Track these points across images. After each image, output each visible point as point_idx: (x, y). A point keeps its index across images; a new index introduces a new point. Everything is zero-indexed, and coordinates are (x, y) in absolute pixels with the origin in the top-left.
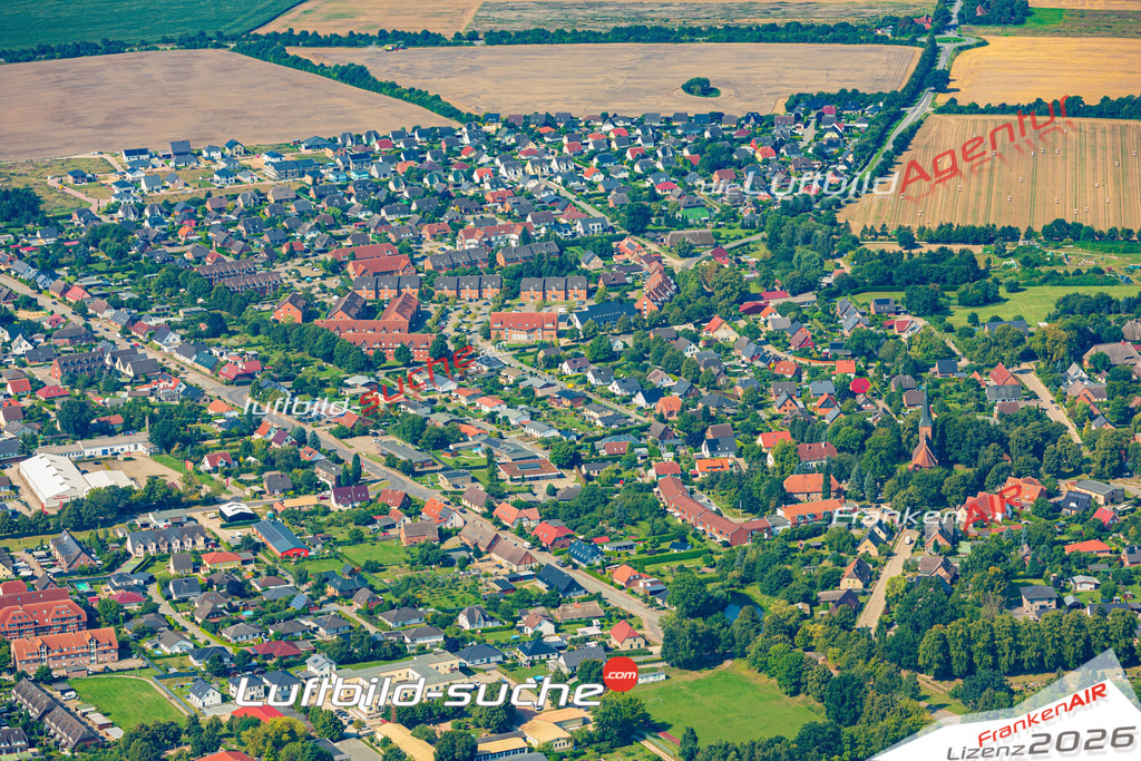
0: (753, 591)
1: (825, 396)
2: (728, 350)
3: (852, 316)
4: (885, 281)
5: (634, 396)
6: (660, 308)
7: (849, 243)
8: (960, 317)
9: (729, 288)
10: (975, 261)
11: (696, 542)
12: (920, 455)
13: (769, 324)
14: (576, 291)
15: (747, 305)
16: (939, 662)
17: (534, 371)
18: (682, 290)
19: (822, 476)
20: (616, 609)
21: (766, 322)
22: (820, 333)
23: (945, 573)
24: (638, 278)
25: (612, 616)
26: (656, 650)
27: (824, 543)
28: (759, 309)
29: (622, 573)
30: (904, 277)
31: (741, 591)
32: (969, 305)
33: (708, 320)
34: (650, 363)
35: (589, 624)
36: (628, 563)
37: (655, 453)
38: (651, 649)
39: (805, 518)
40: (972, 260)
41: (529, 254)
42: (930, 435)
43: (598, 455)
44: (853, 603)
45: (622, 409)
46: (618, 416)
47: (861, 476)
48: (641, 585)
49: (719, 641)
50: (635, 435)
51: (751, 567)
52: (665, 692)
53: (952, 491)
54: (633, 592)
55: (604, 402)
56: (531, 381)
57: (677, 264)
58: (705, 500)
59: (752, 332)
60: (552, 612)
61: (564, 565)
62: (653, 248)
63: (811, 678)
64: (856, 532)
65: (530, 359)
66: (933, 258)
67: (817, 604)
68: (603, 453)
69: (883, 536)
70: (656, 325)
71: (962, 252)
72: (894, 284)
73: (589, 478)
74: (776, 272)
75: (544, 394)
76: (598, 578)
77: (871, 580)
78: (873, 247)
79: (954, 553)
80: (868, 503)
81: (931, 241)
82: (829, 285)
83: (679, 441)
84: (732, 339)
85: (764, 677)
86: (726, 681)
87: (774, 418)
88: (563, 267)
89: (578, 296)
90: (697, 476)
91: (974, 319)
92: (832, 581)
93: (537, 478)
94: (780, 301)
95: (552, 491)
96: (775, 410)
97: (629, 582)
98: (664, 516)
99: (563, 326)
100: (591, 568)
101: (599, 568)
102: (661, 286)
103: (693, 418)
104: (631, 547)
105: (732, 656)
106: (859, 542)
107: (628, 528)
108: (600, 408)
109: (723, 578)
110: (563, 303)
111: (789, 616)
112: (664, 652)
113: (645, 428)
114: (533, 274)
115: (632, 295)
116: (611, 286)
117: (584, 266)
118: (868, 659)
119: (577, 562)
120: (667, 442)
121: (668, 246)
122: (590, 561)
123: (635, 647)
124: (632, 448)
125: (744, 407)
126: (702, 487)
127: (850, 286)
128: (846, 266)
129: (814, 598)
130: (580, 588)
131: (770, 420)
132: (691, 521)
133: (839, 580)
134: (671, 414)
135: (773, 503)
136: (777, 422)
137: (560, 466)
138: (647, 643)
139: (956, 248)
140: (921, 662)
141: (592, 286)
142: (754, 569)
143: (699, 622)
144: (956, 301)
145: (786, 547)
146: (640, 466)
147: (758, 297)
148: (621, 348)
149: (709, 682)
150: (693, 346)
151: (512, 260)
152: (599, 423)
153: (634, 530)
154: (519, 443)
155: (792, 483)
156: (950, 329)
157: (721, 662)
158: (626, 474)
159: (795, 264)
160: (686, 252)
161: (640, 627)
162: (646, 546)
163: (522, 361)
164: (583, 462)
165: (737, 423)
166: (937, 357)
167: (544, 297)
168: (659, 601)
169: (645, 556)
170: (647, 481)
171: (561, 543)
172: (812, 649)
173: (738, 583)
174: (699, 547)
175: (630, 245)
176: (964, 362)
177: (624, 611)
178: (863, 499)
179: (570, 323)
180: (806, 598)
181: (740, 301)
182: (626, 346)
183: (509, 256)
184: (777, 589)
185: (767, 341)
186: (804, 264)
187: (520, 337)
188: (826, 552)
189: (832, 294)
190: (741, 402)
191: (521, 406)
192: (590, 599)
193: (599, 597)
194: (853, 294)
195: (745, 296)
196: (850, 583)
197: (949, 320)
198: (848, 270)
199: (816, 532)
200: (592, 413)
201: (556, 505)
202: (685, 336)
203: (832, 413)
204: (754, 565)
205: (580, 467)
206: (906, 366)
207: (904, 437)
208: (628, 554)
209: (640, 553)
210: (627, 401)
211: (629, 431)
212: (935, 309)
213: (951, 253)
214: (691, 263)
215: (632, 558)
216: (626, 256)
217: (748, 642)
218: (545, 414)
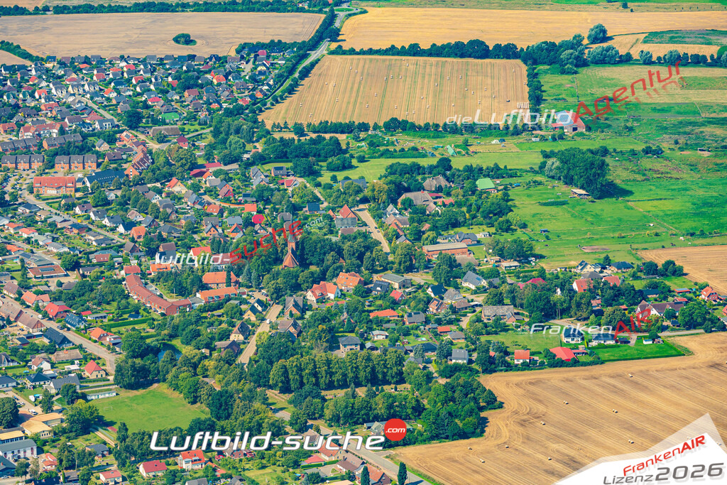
0: (177, 343)
1: (235, 225)
2: (180, 198)
3: (259, 177)
4: (283, 156)
5: (117, 227)
6: (141, 173)
7: (264, 133)
8: (326, 178)
9: (184, 161)
10: (339, 144)
11: (145, 314)
12: (288, 260)
13: (207, 183)
14: (90, 164)
15: (196, 171)
16: (282, 382)
17: (58, 212)
18: (156, 161)
19: (225, 273)
20: (90, 354)
21: (205, 182)
22: (239, 188)
23: (294, 330)
24: (130, 156)
25: (87, 358)
26: (111, 378)
27: (223, 314)
28: (202, 174)
29: (96, 332)
30: (294, 154)
31: (170, 343)
32: (333, 170)
33: (169, 181)
34: (130, 207)
35: (73, 363)
36: (101, 327)
37: (126, 261)
38: (109, 377)
39: (213, 298)
40: (337, 143)
41: (63, 141)
42: (294, 247)
43: (91, 262)
44: (236, 349)
45: (110, 235)
46: (106, 239)
47: (249, 273)
48: (108, 339)
49: (150, 371)
50: (115, 250)
51: (176, 328)
52: (115, 404)
53: (304, 281)
54: (102, 344)
55: (99, 230)
56: (55, 218)
57: (155, 146)
58: (153, 288)
59: (196, 188)
60: (50, 356)
61: (62, 329)
62: (142, 137)
63: (203, 392)
64: (244, 307)
65: (57, 205)
66: (313, 142)
67: (215, 350)
68: (95, 261)
69: (260, 308)
70: (137, 184)
71: (331, 138)
72: (288, 158)
73: (84, 276)
74: (215, 152)
75: (62, 226)
76: (82, 336)
77: (249, 335)
78: (277, 136)
79: (302, 318)
80: (254, 289)
81: (315, 132)
82: (248, 159)
83: (143, 254)
84: (184, 192)
85: (176, 393)
86: (153, 396)
87: (203, 239)
88: (84, 149)
89: (91, 168)
90: (151, 274)
91: (334, 178)
92: (225, 335)
93: (52, 277)
94: (215, 169)
95: (60, 284)
96: (204, 235)
97: (100, 338)
98: (127, 298)
99: (79, 185)
100: (78, 330)
101: (83, 330)
102: (142, 160)
103: (152, 240)
104: (105, 317)
105: (158, 381)
106: (245, 312)
107: (105, 306)
108: (96, 234)
109: (159, 334)
110: (80, 171)
111: (194, 356)
112: (116, 379)
113: (122, 246)
114: (64, 154)
115: (125, 166)
116: (112, 161)
117: (97, 148)
118: (240, 381)
119: (69, 326)
120: (135, 254)
121: (151, 136)
122: (77, 326)
123: (99, 376)
124: (112, 258)
125: (185, 233)
126: (153, 281)
127: (261, 159)
128: (260, 147)
129: (213, 346)
130: (69, 342)
131: (200, 241)
132: (143, 301)
133: (230, 335)
134: (139, 237)
135: (194, 289)
136: (205, 242)
137: (67, 270)
138: (107, 374)
139: (327, 136)
140: (271, 382)
141: (100, 161)
142: (178, 329)
143: (138, 361)
144: (325, 168)
145: (198, 315)
146: (117, 268)
147: (203, 166)
148: (114, 198)
149: (143, 397)
150: (158, 196)
151: (52, 145)
152: (94, 243)
153: (108, 307)
154: (44, 256)
155: (207, 278)
156: (318, 185)
157: (151, 384)
158: (107, 274)
159: (228, 146)
160: (162, 139)
161: (104, 365)
162: (113, 317)
163: (51, 206)
164: (81, 266)
165: (179, 243)
166: (308, 202)
167: (70, 168)
168: (117, 349)
169: (112, 322)
170: (120, 277)
171: (61, 315)
172: (206, 376)
173: (167, 338)
174: (146, 316)
175: (127, 136)
176: (326, 204)
177: (95, 355)
178: (251, 287)
179: (84, 183)
180: (208, 346)
181: (191, 169)
182: (117, 197)
183: (50, 143)
184: (191, 341)
185: (205, 193)
186: (233, 146)
187: (52, 192)
188: (224, 319)
189: (249, 164)
190: (183, 230)
191: (46, 234)
192: (74, 348)
193: (80, 347)
194: (263, 164)
195: (194, 166)
196: (236, 337)
197: (319, 179)
198: (260, 151)
199: (219, 307)
200: (90, 237)
201: (61, 292)
202: (154, 191)
203: (239, 236)
204: (178, 326)
205: (79, 270)
206: (288, 207)
207: (279, 250)
208: (102, 321)
209: (109, 320)
210: (113, 230)
211: (111, 248)
212: (312, 173)
213: (324, 139)
214: (165, 146)
215: (105, 323)
216: (125, 142)
217: (167, 372)
218: (61, 238)
